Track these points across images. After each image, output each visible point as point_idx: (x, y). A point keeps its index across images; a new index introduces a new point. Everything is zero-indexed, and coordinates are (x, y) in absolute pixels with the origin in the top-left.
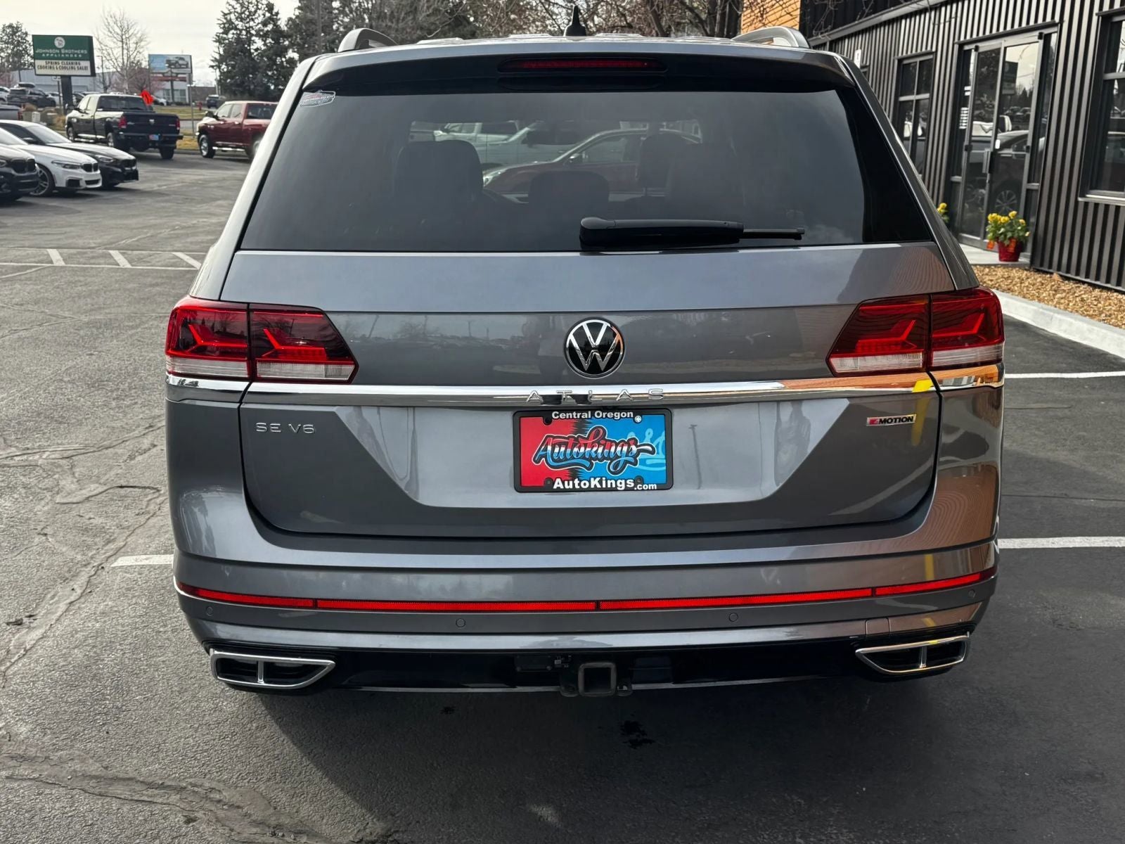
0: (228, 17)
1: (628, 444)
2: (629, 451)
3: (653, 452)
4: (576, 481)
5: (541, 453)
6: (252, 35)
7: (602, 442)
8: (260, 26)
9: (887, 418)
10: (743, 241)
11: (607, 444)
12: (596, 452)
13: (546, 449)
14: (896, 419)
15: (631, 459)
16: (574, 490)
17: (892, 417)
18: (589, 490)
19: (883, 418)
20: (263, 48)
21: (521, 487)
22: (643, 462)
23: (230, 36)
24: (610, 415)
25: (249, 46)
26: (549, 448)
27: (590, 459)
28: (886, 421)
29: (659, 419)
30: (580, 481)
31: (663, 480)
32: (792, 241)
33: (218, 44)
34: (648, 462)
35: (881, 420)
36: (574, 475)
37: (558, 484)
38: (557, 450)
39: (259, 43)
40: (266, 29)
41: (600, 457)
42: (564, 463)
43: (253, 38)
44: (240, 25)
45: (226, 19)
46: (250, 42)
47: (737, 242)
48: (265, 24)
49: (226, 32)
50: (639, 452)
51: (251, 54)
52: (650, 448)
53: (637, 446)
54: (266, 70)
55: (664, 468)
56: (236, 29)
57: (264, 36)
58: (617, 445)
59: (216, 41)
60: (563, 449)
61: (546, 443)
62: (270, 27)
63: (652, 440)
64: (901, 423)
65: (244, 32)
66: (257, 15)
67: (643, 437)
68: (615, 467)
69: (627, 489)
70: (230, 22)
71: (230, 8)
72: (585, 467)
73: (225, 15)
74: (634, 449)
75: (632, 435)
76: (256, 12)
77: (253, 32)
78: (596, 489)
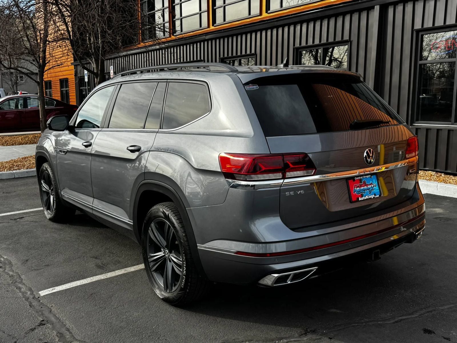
1: (371, 184)
4: (363, 197)
5: (355, 190)
11: (367, 185)
12: (365, 188)
13: (355, 189)
18: (366, 199)
21: (351, 202)
24: (366, 177)
26: (356, 188)
27: (364, 190)
30: (364, 197)
37: (360, 199)
41: (366, 189)
42: (359, 192)
52: (375, 185)
53: (373, 185)
58: (369, 185)
60: (359, 188)
61: (355, 188)
63: (375, 183)
68: (370, 192)
69: (373, 198)
72: (363, 193)
74: (372, 186)
75: (371, 182)
78: (368, 199)
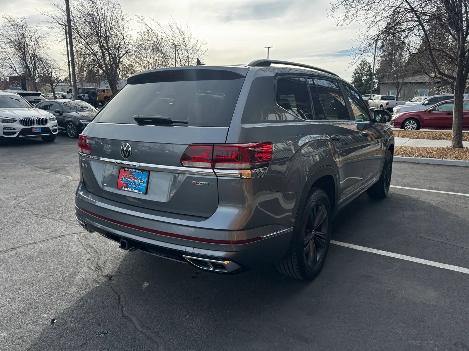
0: (357, 70)
1: (139, 180)
2: (139, 182)
3: (143, 183)
6: (363, 75)
7: (134, 178)
8: (366, 72)
9: (199, 182)
10: (174, 124)
11: (134, 179)
12: (132, 181)
13: (123, 178)
14: (202, 183)
15: (138, 184)
16: (126, 190)
17: (201, 182)
18: (129, 191)
19: (197, 182)
20: (366, 79)
21: (117, 188)
22: (141, 185)
23: (356, 76)
24: (136, 171)
25: (362, 78)
26: (124, 178)
27: (131, 183)
28: (198, 183)
29: (146, 174)
30: (128, 188)
31: (144, 191)
32: (185, 124)
33: (352, 78)
34: (142, 186)
35: (197, 183)
36: (127, 186)
37: (123, 188)
38: (125, 179)
39: (365, 77)
40: (367, 73)
42: (126, 183)
43: (363, 76)
44: (360, 72)
45: (356, 71)
46: (362, 77)
47: (172, 124)
48: (367, 72)
49: (355, 75)
50: (141, 182)
51: (362, 81)
52: (143, 182)
54: (366, 85)
55: (145, 188)
56: (358, 73)
57: (366, 75)
58: (137, 179)
59: (352, 77)
62: (369, 72)
63: (144, 180)
64: (203, 185)
65: (361, 75)
66: (365, 69)
67: (142, 178)
68: (135, 186)
69: (136, 192)
70: (357, 72)
71: (358, 67)
72: (129, 184)
73: (356, 69)
75: (140, 177)
76: (365, 68)
77: (364, 74)
